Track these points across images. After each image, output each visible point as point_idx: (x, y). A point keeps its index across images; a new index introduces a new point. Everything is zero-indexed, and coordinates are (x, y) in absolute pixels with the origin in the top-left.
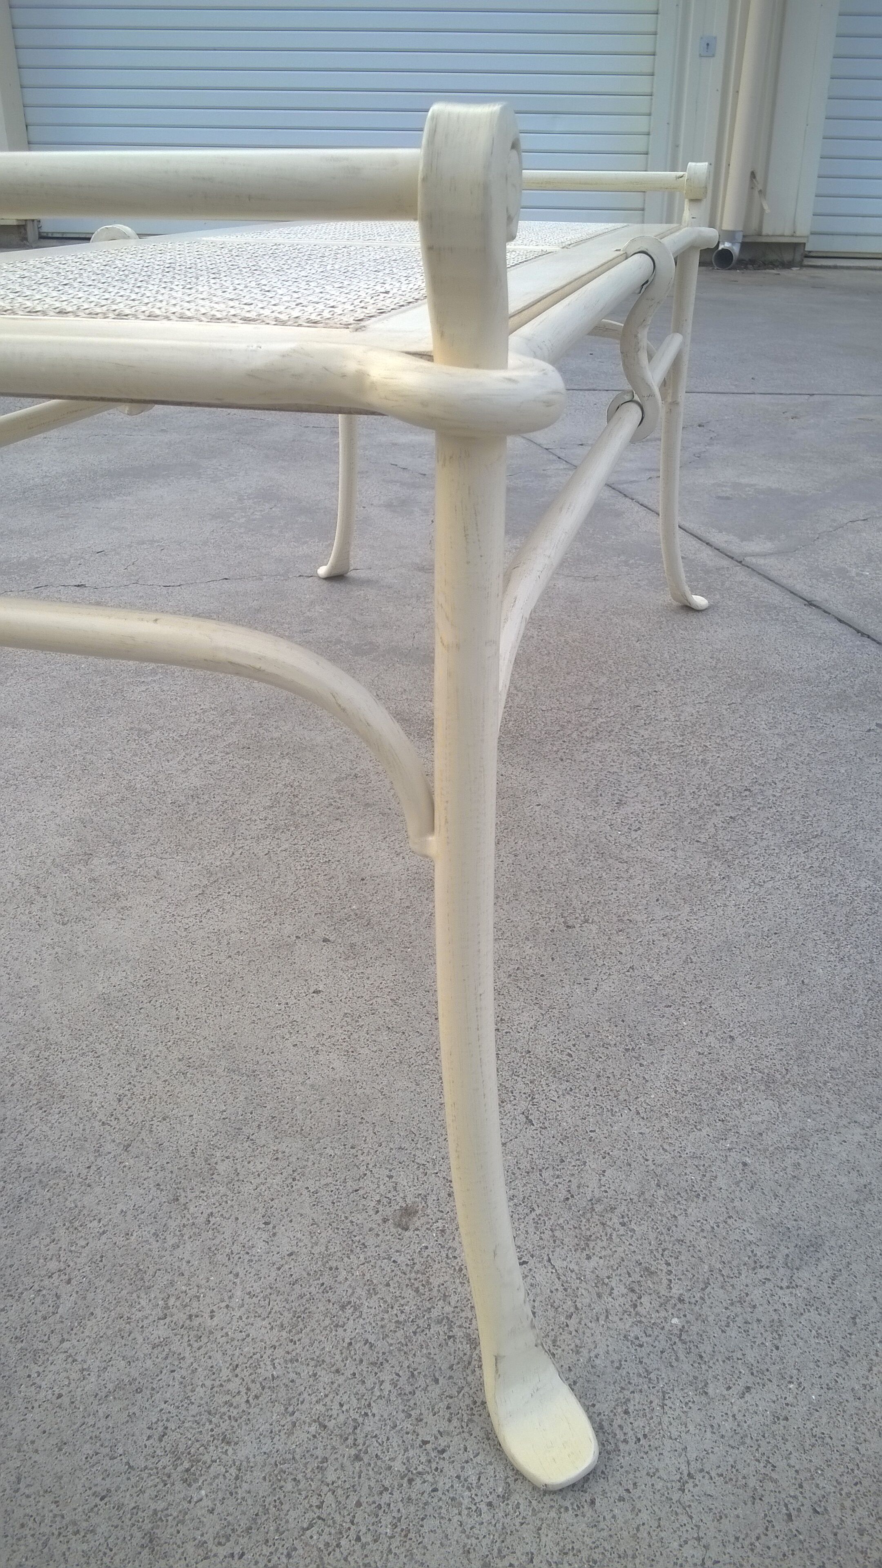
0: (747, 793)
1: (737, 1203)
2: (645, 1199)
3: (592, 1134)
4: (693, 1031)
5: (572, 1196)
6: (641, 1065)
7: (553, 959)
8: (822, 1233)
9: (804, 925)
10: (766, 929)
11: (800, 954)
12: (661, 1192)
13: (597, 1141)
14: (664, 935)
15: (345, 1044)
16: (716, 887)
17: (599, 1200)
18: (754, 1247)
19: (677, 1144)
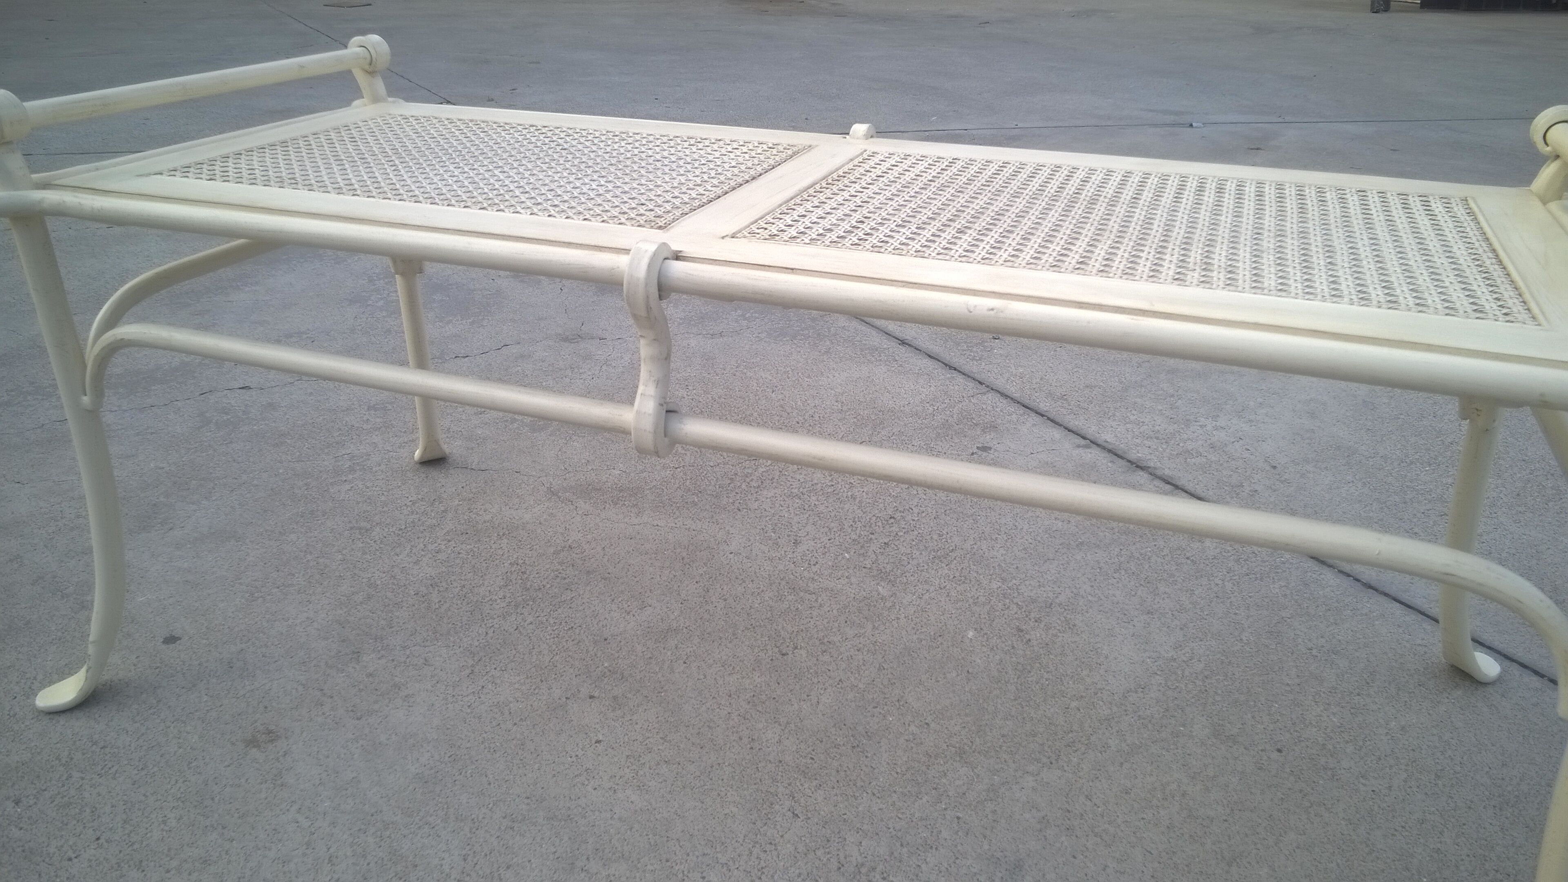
0: (892, 520)
1: (959, 847)
2: (895, 858)
3: (845, 817)
4: (898, 724)
5: (843, 865)
6: (867, 757)
7: (778, 683)
8: (1021, 857)
9: (959, 626)
10: (932, 633)
11: (961, 649)
12: (905, 850)
13: (850, 821)
14: (858, 651)
15: (635, 781)
16: (888, 604)
17: (862, 865)
18: (978, 876)
19: (908, 812)
